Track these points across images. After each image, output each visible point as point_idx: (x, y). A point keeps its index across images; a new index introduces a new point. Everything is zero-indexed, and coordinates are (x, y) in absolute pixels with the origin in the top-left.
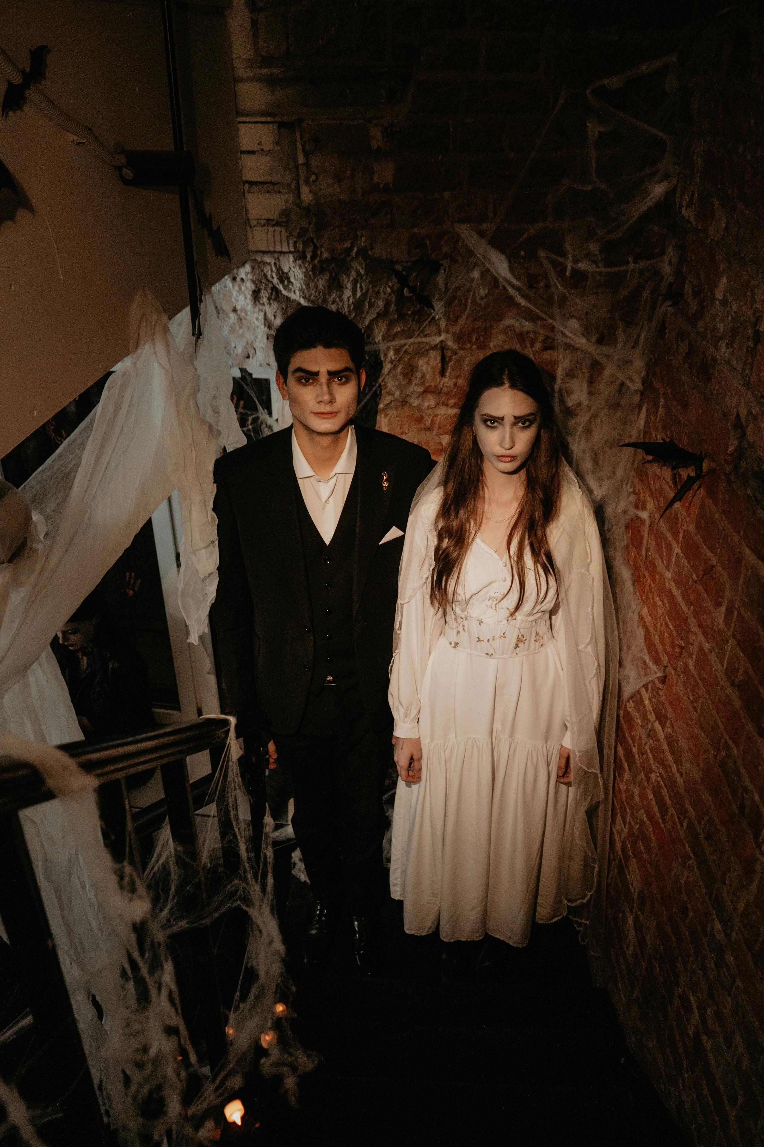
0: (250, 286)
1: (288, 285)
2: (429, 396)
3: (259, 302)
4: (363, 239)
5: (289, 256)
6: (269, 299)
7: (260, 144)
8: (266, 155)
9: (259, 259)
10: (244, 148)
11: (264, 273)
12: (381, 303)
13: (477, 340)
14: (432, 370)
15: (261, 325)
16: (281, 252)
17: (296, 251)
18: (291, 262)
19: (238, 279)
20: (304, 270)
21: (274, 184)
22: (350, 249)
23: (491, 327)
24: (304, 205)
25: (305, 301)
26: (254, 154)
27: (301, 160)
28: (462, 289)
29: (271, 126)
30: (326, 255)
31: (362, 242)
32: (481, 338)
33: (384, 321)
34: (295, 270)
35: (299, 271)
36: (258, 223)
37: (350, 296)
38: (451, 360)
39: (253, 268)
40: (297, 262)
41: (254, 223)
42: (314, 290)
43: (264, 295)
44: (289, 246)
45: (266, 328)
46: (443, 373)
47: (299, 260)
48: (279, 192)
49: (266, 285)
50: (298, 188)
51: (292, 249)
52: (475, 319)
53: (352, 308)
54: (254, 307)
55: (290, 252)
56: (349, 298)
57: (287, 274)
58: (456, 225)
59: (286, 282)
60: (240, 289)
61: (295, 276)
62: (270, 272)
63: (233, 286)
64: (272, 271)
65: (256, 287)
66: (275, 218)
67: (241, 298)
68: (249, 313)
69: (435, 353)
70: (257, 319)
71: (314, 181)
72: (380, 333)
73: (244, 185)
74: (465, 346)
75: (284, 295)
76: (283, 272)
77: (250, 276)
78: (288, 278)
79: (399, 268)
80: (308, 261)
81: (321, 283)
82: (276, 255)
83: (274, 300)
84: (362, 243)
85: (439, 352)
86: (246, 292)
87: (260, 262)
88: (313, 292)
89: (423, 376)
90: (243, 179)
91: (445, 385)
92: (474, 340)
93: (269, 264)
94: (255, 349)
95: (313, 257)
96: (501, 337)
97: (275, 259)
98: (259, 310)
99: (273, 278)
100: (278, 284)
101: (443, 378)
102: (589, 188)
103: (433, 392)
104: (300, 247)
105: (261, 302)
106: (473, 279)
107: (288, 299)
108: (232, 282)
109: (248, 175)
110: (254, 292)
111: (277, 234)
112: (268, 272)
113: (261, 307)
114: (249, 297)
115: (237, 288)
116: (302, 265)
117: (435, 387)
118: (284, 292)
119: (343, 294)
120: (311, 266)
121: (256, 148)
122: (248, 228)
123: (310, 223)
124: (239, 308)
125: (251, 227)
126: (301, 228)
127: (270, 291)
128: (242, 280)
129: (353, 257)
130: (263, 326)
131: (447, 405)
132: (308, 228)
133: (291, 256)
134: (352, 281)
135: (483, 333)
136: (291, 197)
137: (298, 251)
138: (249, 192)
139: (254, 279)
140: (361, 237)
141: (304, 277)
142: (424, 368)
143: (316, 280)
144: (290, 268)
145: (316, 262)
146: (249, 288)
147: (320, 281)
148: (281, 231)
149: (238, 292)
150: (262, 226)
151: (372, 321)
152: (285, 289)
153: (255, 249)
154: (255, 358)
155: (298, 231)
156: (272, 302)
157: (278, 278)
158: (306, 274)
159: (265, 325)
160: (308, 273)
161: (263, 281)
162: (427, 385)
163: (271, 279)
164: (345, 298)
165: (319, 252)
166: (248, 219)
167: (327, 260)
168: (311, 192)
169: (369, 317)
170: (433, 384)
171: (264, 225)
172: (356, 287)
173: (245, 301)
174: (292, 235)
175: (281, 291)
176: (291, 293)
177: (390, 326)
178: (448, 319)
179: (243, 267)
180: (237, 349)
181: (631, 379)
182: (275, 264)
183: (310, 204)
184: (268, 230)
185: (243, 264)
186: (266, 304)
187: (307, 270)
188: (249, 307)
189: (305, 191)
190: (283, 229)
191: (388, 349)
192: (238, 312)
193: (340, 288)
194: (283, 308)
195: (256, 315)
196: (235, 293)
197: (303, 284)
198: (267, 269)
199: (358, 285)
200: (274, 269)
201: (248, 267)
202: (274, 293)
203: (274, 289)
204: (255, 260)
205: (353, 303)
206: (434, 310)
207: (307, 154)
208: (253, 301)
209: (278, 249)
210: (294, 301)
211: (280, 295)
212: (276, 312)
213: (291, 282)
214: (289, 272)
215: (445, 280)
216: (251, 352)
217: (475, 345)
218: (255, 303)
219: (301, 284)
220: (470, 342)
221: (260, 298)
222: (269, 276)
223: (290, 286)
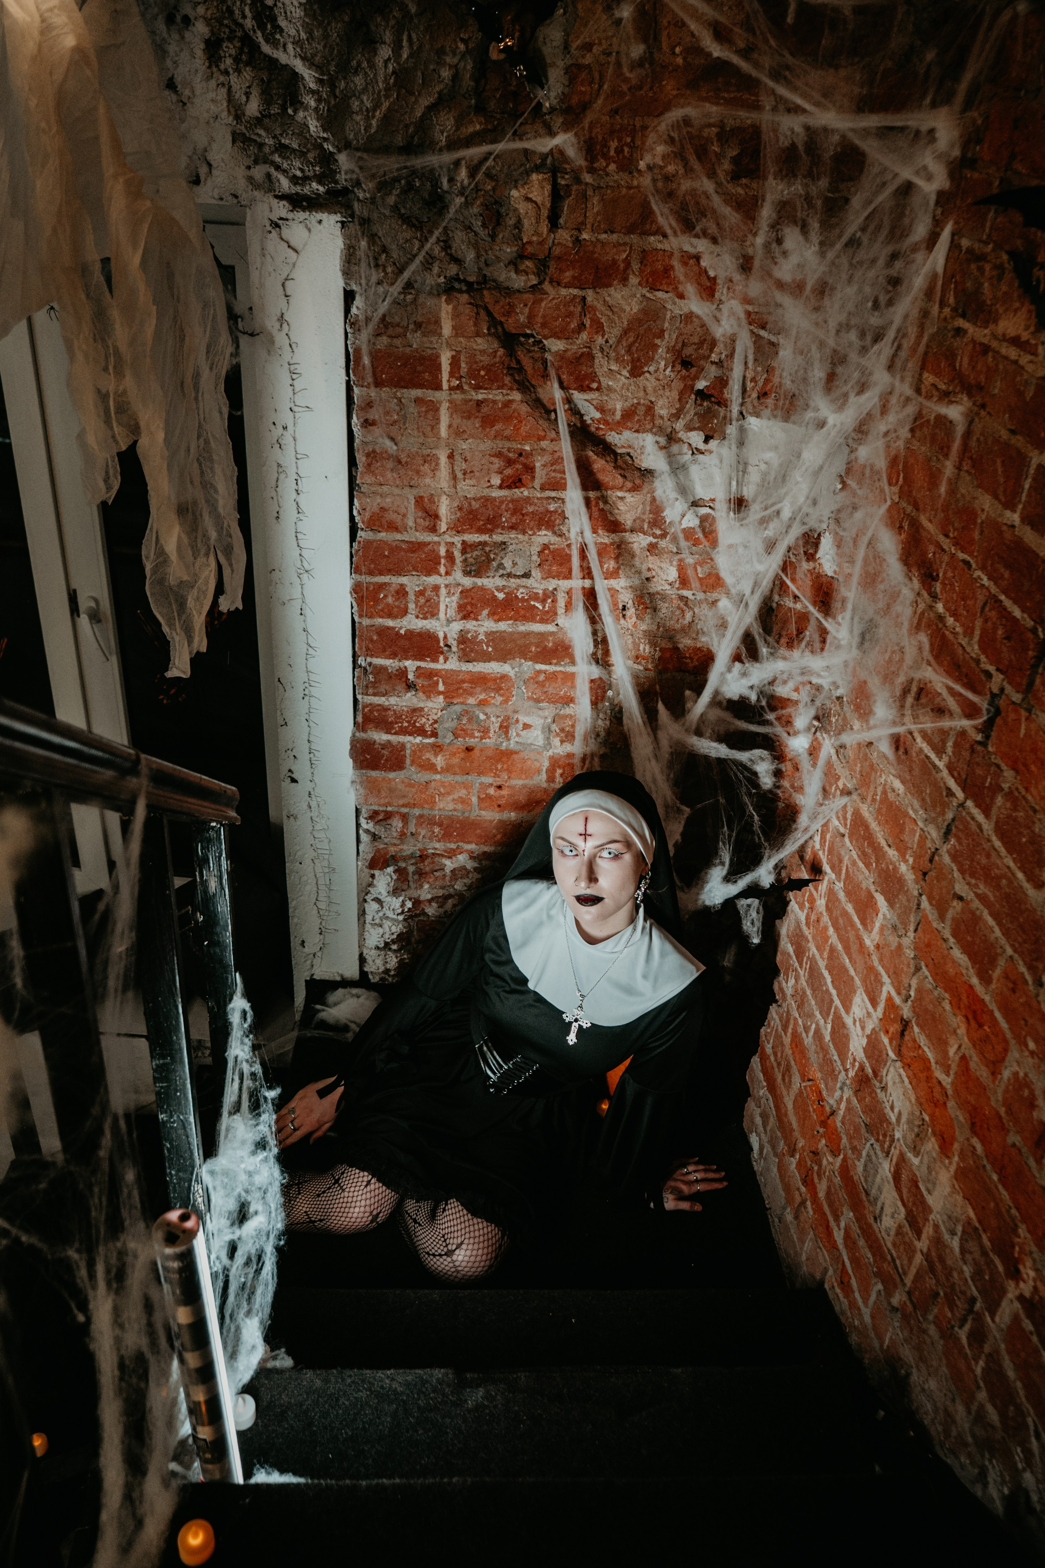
0: (201, 30)
1: (272, 34)
2: (527, 263)
3: (217, 66)
6: (237, 60)
11: (228, 7)
12: (446, 73)
13: (619, 151)
14: (535, 211)
15: (222, 111)
19: (178, 19)
23: (644, 128)
25: (306, 66)
28: (595, 49)
32: (626, 149)
33: (450, 111)
37: (389, 59)
38: (569, 193)
42: (322, 44)
43: (229, 49)
45: (231, 119)
46: (554, 219)
49: (232, 31)
52: (617, 110)
53: (392, 81)
54: (208, 78)
56: (386, 62)
57: (271, 8)
59: (269, 26)
60: (182, 37)
61: (286, 13)
62: (238, 4)
63: (169, 33)
65: (213, 33)
67: (185, 57)
68: (199, 91)
69: (541, 176)
70: (214, 102)
72: (442, 133)
74: (595, 165)
75: (265, 55)
76: (264, 6)
77: (201, 10)
78: (273, 19)
81: (336, 30)
83: (247, 64)
85: (549, 173)
86: (195, 45)
88: (320, 47)
89: (518, 225)
91: (557, 242)
92: (612, 153)
94: (210, 164)
96: (660, 149)
98: (218, 84)
99: (244, 17)
100: (254, 31)
101: (554, 229)
103: (534, 256)
105: (222, 67)
107: (273, 63)
108: (167, 25)
110: (208, 43)
112: (234, 3)
113: (222, 78)
114: (199, 53)
115: (175, 37)
117: (540, 244)
118: (266, 49)
119: (376, 54)
124: (179, 79)
127: (238, 45)
128: (186, 18)
130: (225, 115)
134: (393, 27)
135: (629, 140)
139: (210, 16)
142: (523, 208)
143: (325, 22)
146: (201, 34)
147: (333, 26)
149: (178, 45)
151: (430, 108)
152: (267, 41)
154: (209, 183)
156: (242, 66)
157: (254, 18)
158: (307, 8)
159: (229, 111)
160: (311, 5)
161: (226, 22)
162: (524, 241)
163: (241, 21)
164: (379, 62)
169: (425, 102)
170: (535, 239)
172: (401, 41)
173: (192, 65)
175: (259, 46)
176: (278, 49)
177: (459, 122)
178: (569, 109)
181: (923, 172)
186: (231, 71)
188: (199, 77)
191: (457, 163)
192: (179, 88)
193: (371, 44)
194: (262, 79)
195: (212, 95)
196: (172, 48)
197: (301, 29)
199: (405, 38)
202: (246, 50)
203: (247, 41)
205: (394, 72)
206: (544, 89)
208: (207, 64)
210: (284, 66)
211: (257, 55)
212: (249, 87)
213: (279, 27)
214: (275, 5)
215: (564, 31)
216: (203, 170)
217: (614, 162)
218: (210, 67)
219: (298, 31)
220: (605, 156)
221: (220, 58)
222: (237, 12)
223: (278, 36)
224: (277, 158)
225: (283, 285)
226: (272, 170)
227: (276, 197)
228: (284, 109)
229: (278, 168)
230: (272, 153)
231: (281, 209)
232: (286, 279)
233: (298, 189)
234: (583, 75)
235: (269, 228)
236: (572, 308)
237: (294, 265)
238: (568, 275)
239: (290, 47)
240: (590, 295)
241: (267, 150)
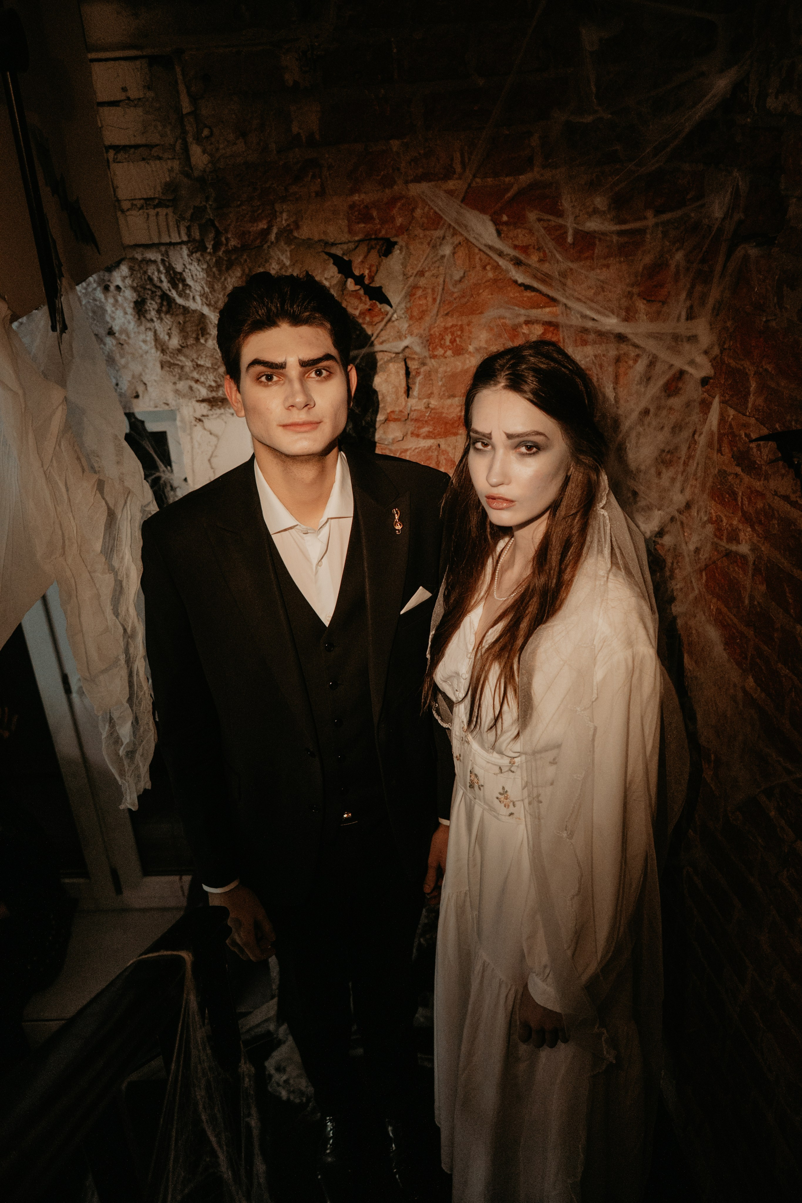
0: (129, 295)
1: (183, 290)
2: (392, 425)
3: (145, 317)
4: (285, 216)
5: (181, 248)
6: (159, 311)
7: (124, 89)
8: (135, 106)
9: (139, 257)
10: (102, 96)
11: (149, 276)
13: (452, 341)
14: (394, 390)
15: (151, 348)
16: (171, 244)
17: (191, 240)
18: (186, 257)
19: (112, 288)
20: (205, 266)
21: (149, 147)
22: (267, 231)
23: (469, 323)
24: (196, 174)
25: (210, 310)
26: (118, 106)
27: (186, 107)
28: (427, 274)
29: (138, 62)
30: (233, 243)
31: (283, 220)
32: (458, 339)
34: (192, 268)
35: (199, 268)
36: (132, 205)
38: (418, 373)
39: (131, 269)
40: (194, 255)
41: (126, 205)
42: (222, 293)
43: (152, 306)
44: (179, 233)
45: (159, 353)
46: (408, 391)
47: (196, 252)
48: (160, 158)
49: (153, 292)
50: (186, 149)
51: (185, 238)
52: (447, 314)
54: (138, 326)
55: (182, 243)
57: (181, 274)
58: (411, 186)
59: (181, 286)
60: (116, 301)
61: (192, 276)
62: (156, 273)
63: (106, 298)
64: (159, 271)
65: (139, 296)
66: (157, 196)
67: (119, 313)
68: (132, 335)
69: (396, 366)
70: (145, 341)
71: (207, 137)
73: (107, 152)
74: (436, 353)
75: (180, 305)
76: (175, 273)
77: (128, 281)
78: (183, 281)
79: (338, 251)
80: (210, 253)
82: (163, 249)
83: (167, 312)
84: (284, 222)
85: (403, 363)
86: (126, 305)
87: (141, 261)
88: (221, 296)
90: (107, 143)
91: (413, 409)
92: (448, 343)
93: (155, 262)
94: (145, 384)
95: (216, 248)
96: (483, 336)
97: (162, 255)
98: (146, 329)
99: (161, 281)
100: (170, 290)
101: (409, 399)
102: (589, 119)
103: (395, 420)
104: (197, 235)
105: (148, 317)
106: (443, 257)
107: (186, 310)
108: (104, 293)
109: (112, 137)
110: (136, 303)
111: (162, 218)
112: (153, 273)
113: (149, 325)
114: (130, 311)
115: (111, 300)
116: (201, 258)
117: (401, 411)
118: (180, 301)
120: (214, 260)
121: (120, 96)
122: (119, 214)
123: (207, 199)
124: (116, 328)
125: (123, 211)
126: (195, 207)
127: (159, 301)
128: (118, 288)
129: (272, 243)
130: (153, 350)
131: (418, 436)
132: (205, 206)
133: (184, 248)
135: (459, 333)
136: (176, 165)
137: (194, 240)
138: (114, 161)
139: (135, 285)
140: (281, 213)
141: (205, 276)
142: (385, 388)
143: (223, 278)
144: (184, 265)
145: (220, 253)
146: (129, 297)
147: (229, 280)
148: (167, 214)
149: (114, 306)
150: (140, 209)
152: (180, 295)
153: (132, 243)
154: (146, 397)
155: (190, 212)
156: (163, 315)
157: (169, 282)
158: (208, 271)
159: (157, 348)
160: (211, 268)
161: (148, 287)
162: (389, 411)
163: (159, 284)
165: (223, 239)
166: (118, 201)
167: (235, 249)
168: (204, 152)
170: (397, 409)
171: (142, 208)
173: (125, 318)
174: (184, 219)
175: (174, 300)
176: (188, 300)
178: (411, 318)
179: (117, 270)
180: (119, 386)
181: (692, 363)
182: (163, 261)
183: (205, 171)
184: (148, 215)
185: (117, 265)
186: (155, 319)
187: (209, 266)
188: (132, 326)
189: (196, 151)
190: (170, 211)
192: (117, 335)
194: (179, 323)
195: (142, 337)
196: (109, 308)
197: (205, 286)
198: (151, 270)
200: (162, 268)
201: (124, 269)
202: (165, 303)
203: (165, 297)
204: (133, 259)
206: (391, 306)
207: (194, 99)
208: (137, 317)
209: (166, 239)
210: (195, 311)
211: (173, 305)
212: (170, 329)
213: (188, 285)
214: (184, 271)
215: (402, 264)
216: (140, 389)
217: (450, 349)
218: (139, 319)
219: (202, 287)
220: (442, 346)
221: (146, 311)
222: (156, 279)
223: (188, 292)
224: (195, 375)
225: (209, 460)
226: (193, 384)
227: (198, 401)
228: (197, 339)
229: (197, 381)
230: (192, 371)
231: (203, 409)
232: (211, 457)
233: (214, 394)
234: (419, 293)
235: (194, 423)
236: (430, 454)
237: (216, 446)
238: (425, 430)
239: (198, 298)
240: (442, 442)
241: (187, 369)
